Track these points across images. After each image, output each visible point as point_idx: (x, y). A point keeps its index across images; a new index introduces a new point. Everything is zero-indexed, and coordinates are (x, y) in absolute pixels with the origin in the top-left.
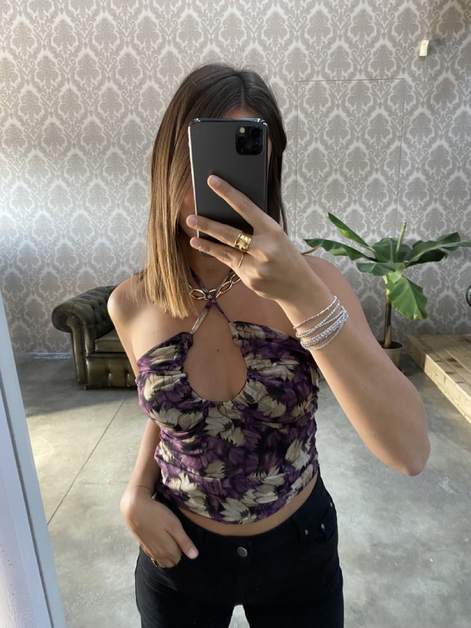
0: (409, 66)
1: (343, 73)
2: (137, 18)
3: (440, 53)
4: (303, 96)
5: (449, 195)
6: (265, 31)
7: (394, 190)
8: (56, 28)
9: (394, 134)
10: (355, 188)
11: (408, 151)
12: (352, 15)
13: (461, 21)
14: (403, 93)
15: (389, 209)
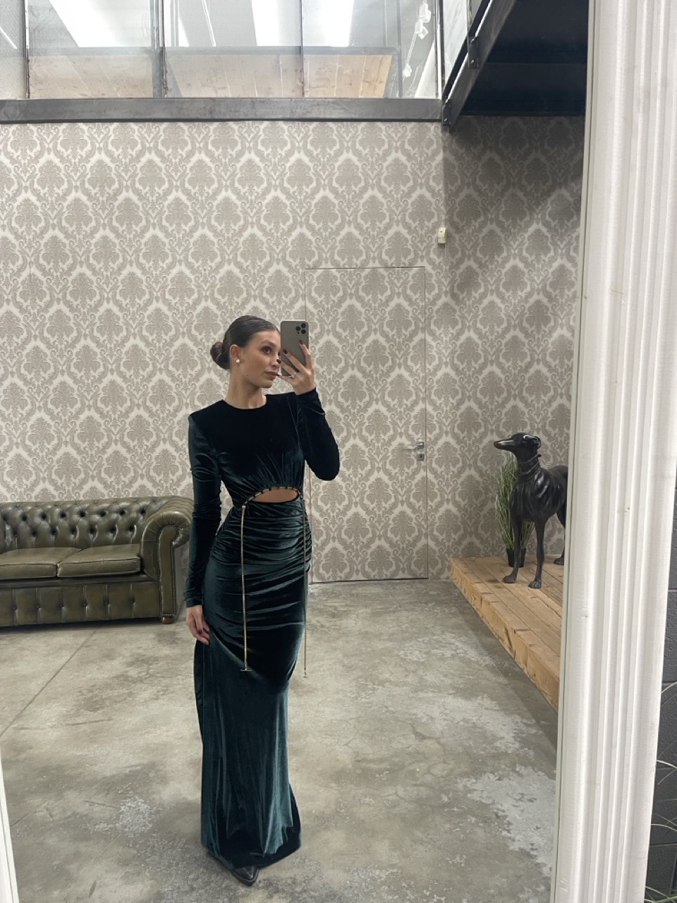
0: (428, 253)
1: (354, 260)
2: (117, 199)
3: (460, 240)
4: (310, 284)
5: (483, 392)
6: (265, 216)
7: (421, 387)
8: (18, 207)
9: (416, 325)
10: (377, 386)
11: (434, 344)
12: (362, 202)
13: (480, 210)
14: (423, 282)
15: (417, 409)
